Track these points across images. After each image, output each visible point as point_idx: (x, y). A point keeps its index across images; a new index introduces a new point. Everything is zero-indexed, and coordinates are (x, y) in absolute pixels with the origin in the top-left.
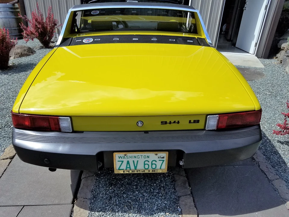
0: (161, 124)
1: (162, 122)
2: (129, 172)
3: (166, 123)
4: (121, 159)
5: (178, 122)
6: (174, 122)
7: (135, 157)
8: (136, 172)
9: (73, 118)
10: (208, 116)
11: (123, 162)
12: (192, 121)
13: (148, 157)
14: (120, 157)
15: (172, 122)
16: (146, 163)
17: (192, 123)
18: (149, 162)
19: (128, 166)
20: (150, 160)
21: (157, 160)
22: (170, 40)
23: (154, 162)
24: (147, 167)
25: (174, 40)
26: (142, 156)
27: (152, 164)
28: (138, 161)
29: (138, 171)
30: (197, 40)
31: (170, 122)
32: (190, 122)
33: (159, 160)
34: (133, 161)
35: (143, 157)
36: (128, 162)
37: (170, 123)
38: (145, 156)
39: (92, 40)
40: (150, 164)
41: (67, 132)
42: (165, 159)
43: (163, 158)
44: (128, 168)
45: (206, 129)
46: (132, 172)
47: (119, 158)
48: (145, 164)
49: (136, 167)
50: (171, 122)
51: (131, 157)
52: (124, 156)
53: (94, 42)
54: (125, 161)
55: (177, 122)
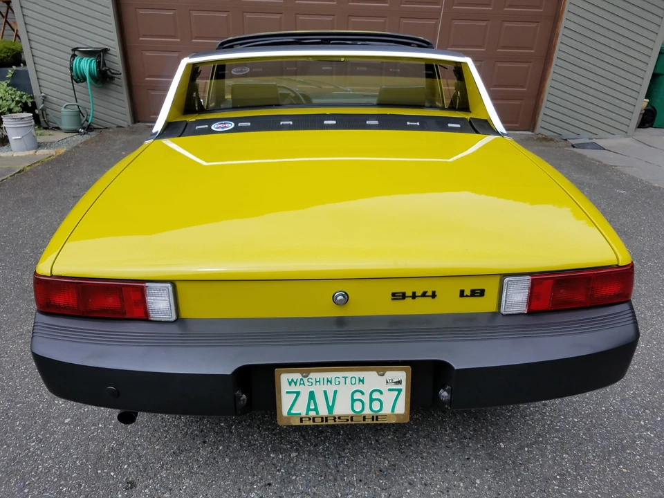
0: (392, 299)
1: (393, 294)
2: (314, 421)
3: (404, 296)
4: (293, 388)
5: (434, 295)
6: (424, 295)
7: (329, 381)
8: (331, 422)
9: (179, 285)
10: (506, 280)
11: (298, 393)
12: (467, 292)
13: (362, 381)
14: (292, 380)
15: (419, 293)
16: (357, 396)
17: (467, 296)
18: (363, 393)
19: (312, 407)
20: (367, 388)
21: (384, 388)
22: (408, 123)
23: (376, 395)
24: (358, 407)
25: (418, 124)
26: (345, 378)
27: (372, 400)
28: (335, 392)
29: (337, 420)
30: (470, 122)
31: (414, 293)
32: (462, 294)
33: (390, 390)
34: (325, 392)
35: (348, 380)
36: (312, 395)
37: (414, 296)
38: (353, 379)
39: (231, 125)
40: (366, 399)
41: (163, 320)
42: (403, 386)
43: (399, 382)
44: (312, 410)
45: (502, 310)
46: (322, 421)
47: (290, 384)
48: (353, 401)
49: (330, 409)
50: (417, 295)
51: (319, 381)
52: (301, 379)
53: (236, 129)
54: (305, 391)
55: (430, 293)
